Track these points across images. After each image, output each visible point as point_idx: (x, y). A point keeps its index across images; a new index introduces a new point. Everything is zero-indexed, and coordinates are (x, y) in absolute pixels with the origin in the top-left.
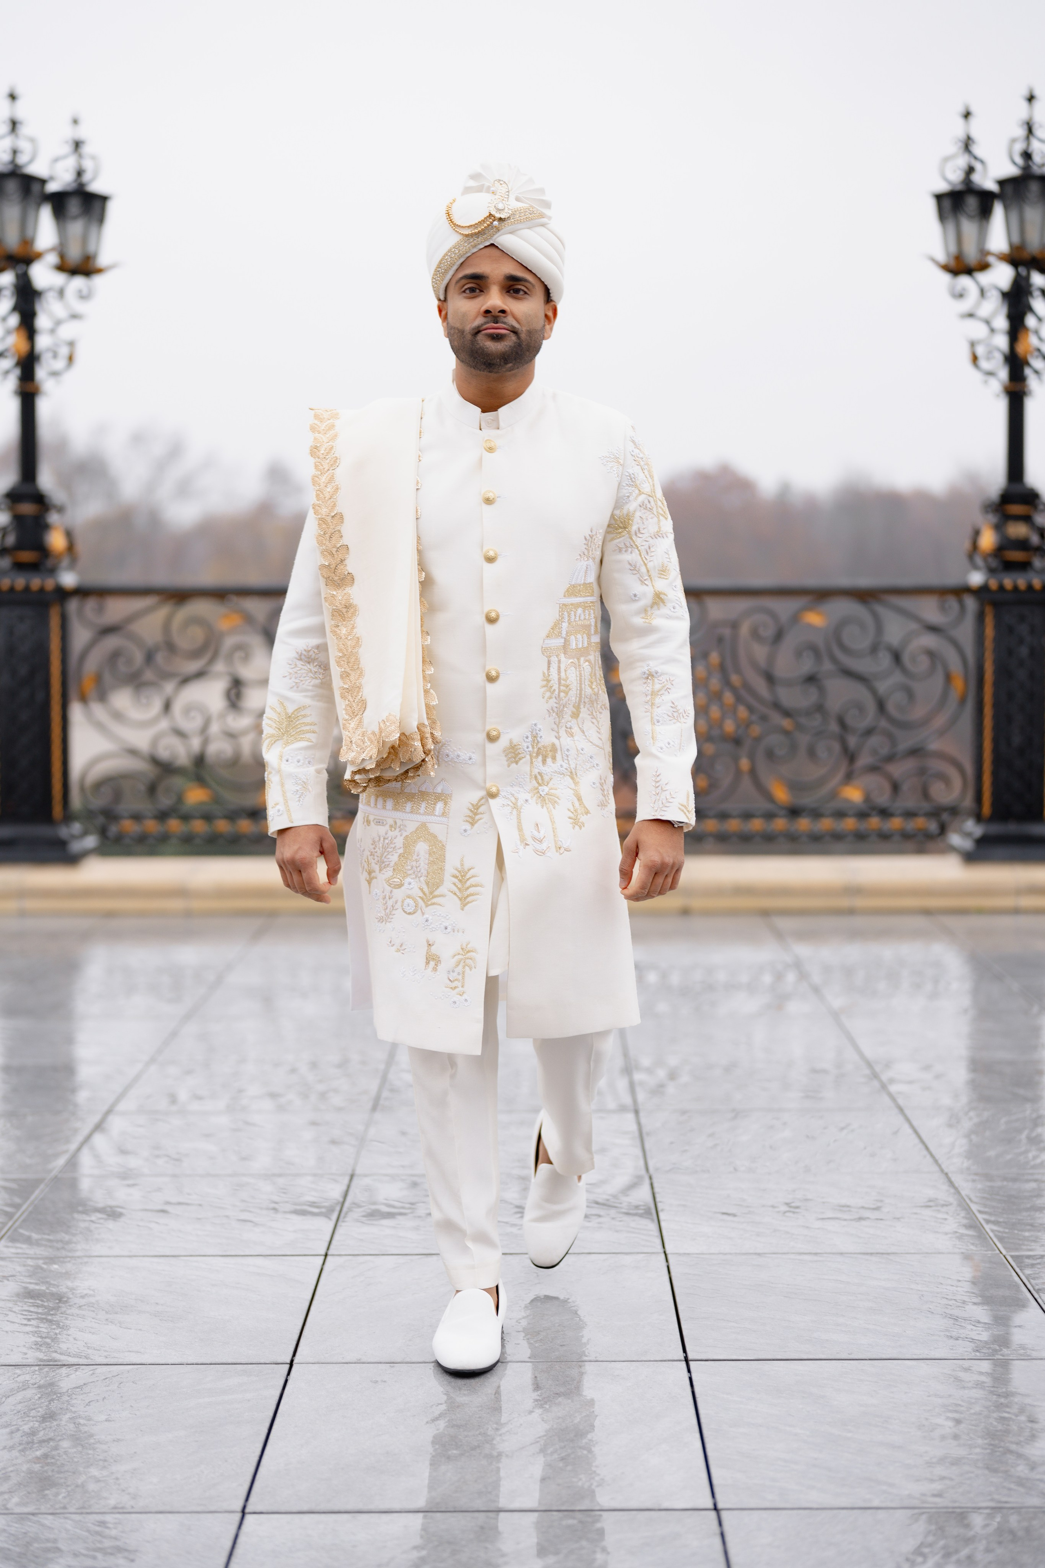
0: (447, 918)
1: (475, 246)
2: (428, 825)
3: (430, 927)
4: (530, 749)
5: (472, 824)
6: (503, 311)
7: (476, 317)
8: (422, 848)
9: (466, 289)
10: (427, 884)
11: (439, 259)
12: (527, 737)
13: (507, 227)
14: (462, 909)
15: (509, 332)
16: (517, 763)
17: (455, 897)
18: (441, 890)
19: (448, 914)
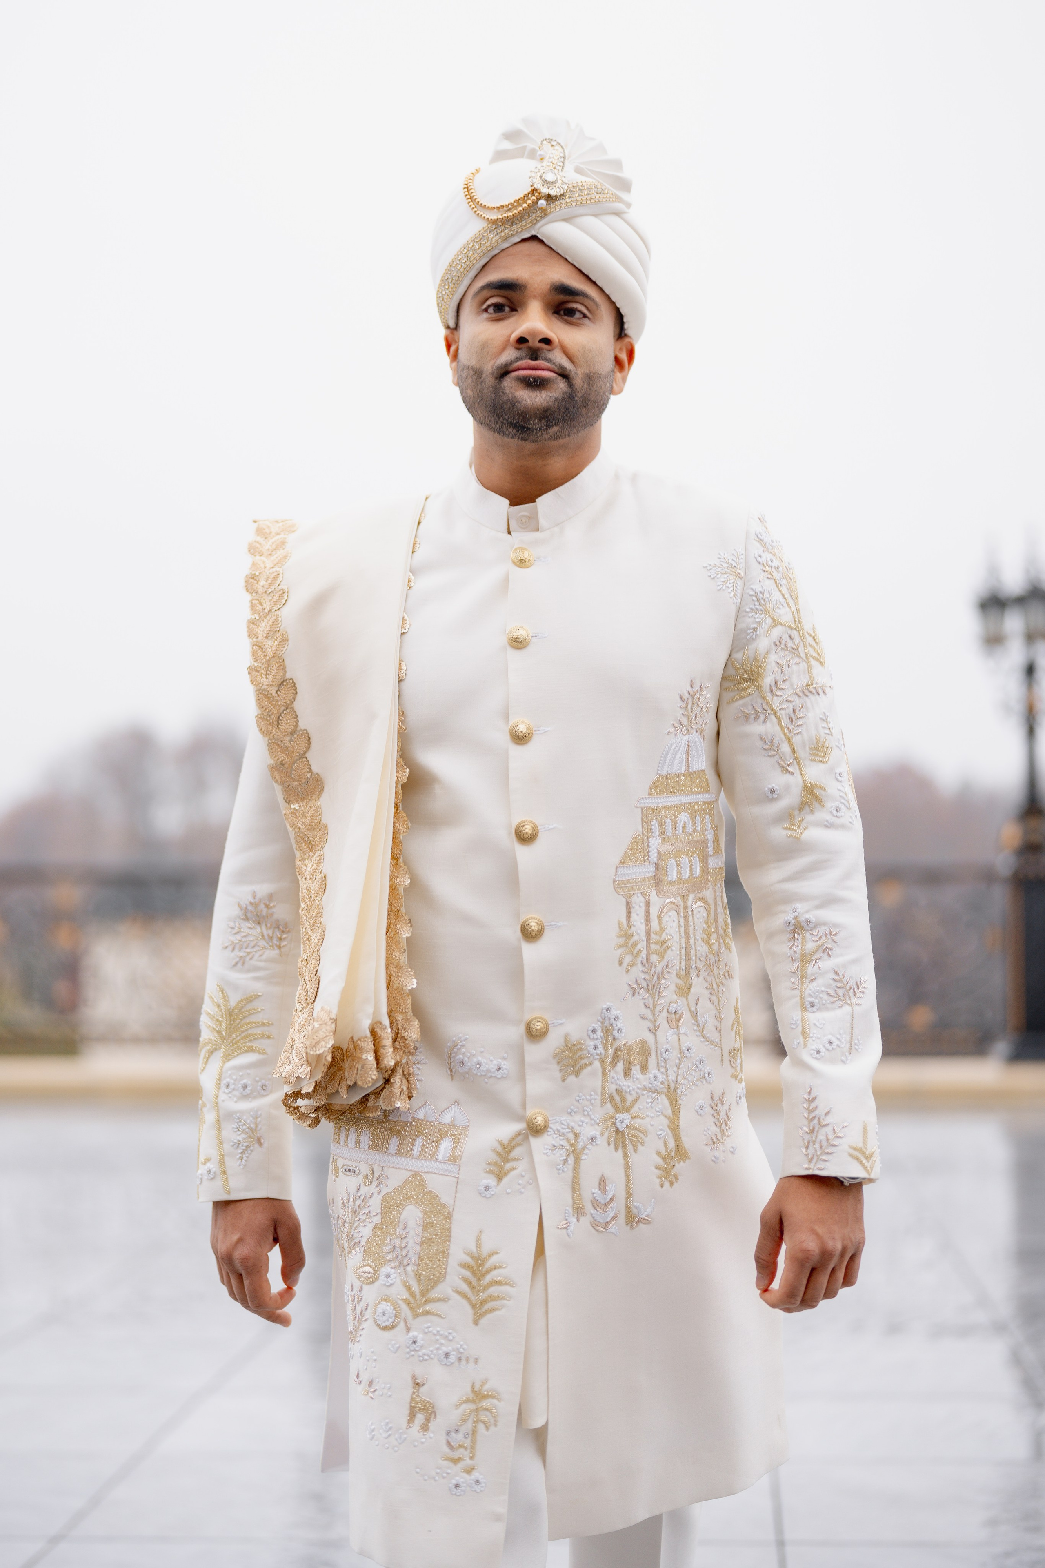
0: (451, 1338)
1: (506, 238)
2: (424, 1175)
3: (420, 1353)
4: (601, 1050)
5: (500, 1176)
6: (547, 341)
7: (503, 350)
8: (412, 1214)
9: (489, 306)
10: (418, 1277)
11: (450, 260)
12: (594, 1031)
13: (557, 210)
14: (476, 1323)
15: (555, 375)
16: (577, 1075)
17: (465, 1303)
18: (443, 1289)
19: (450, 1331)
